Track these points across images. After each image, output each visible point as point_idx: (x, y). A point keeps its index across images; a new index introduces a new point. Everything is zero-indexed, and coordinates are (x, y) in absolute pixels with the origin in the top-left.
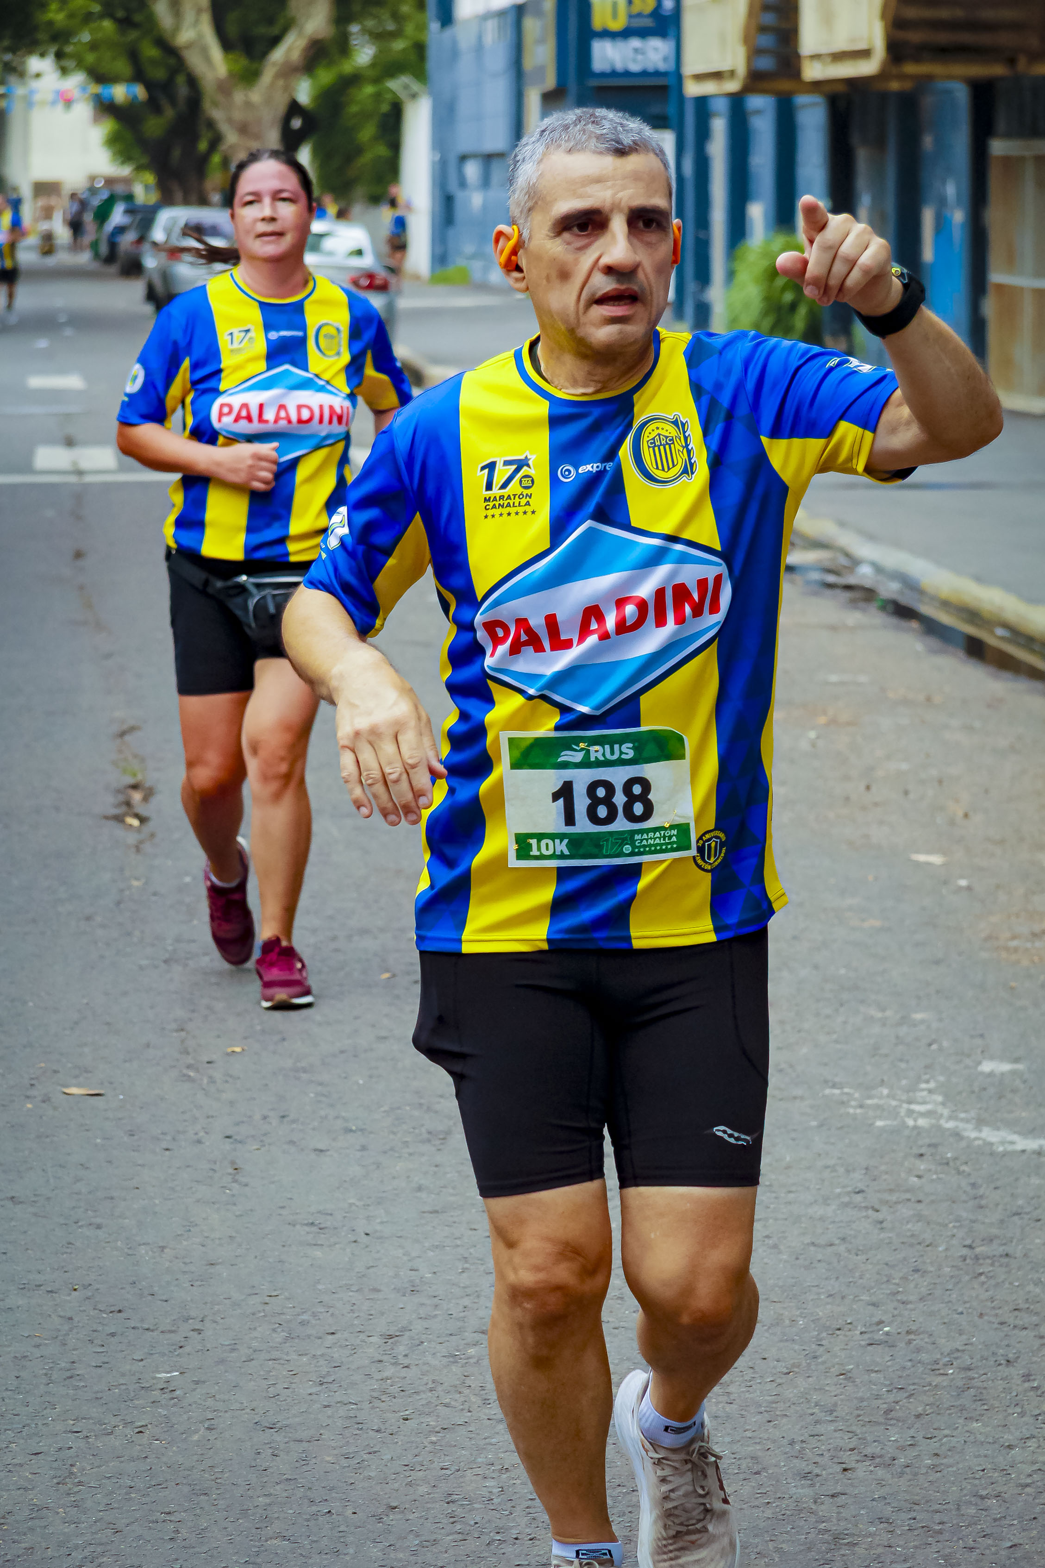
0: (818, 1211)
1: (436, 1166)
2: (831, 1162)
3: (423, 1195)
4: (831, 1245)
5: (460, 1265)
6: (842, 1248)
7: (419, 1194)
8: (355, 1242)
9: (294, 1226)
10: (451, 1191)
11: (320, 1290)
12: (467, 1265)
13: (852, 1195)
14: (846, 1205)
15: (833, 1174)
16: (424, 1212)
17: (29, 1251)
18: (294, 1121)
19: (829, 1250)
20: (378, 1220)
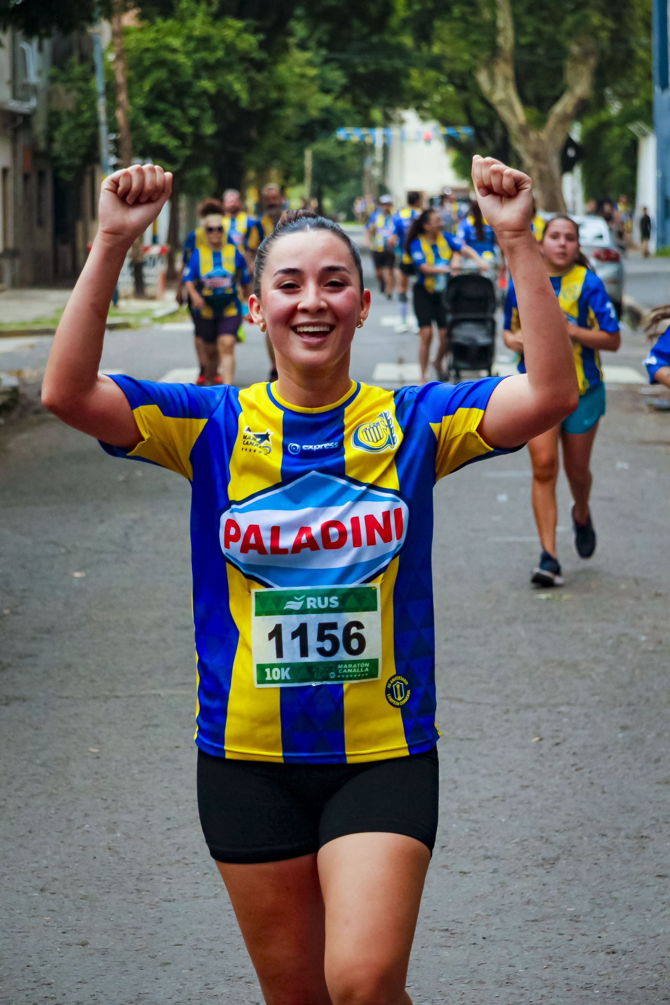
1: (544, 885)
3: (530, 907)
5: (546, 962)
7: (527, 907)
8: (474, 944)
9: (434, 931)
10: (551, 904)
11: (441, 982)
12: (550, 963)
16: (528, 921)
17: (241, 951)
18: (451, 850)
20: (494, 927)
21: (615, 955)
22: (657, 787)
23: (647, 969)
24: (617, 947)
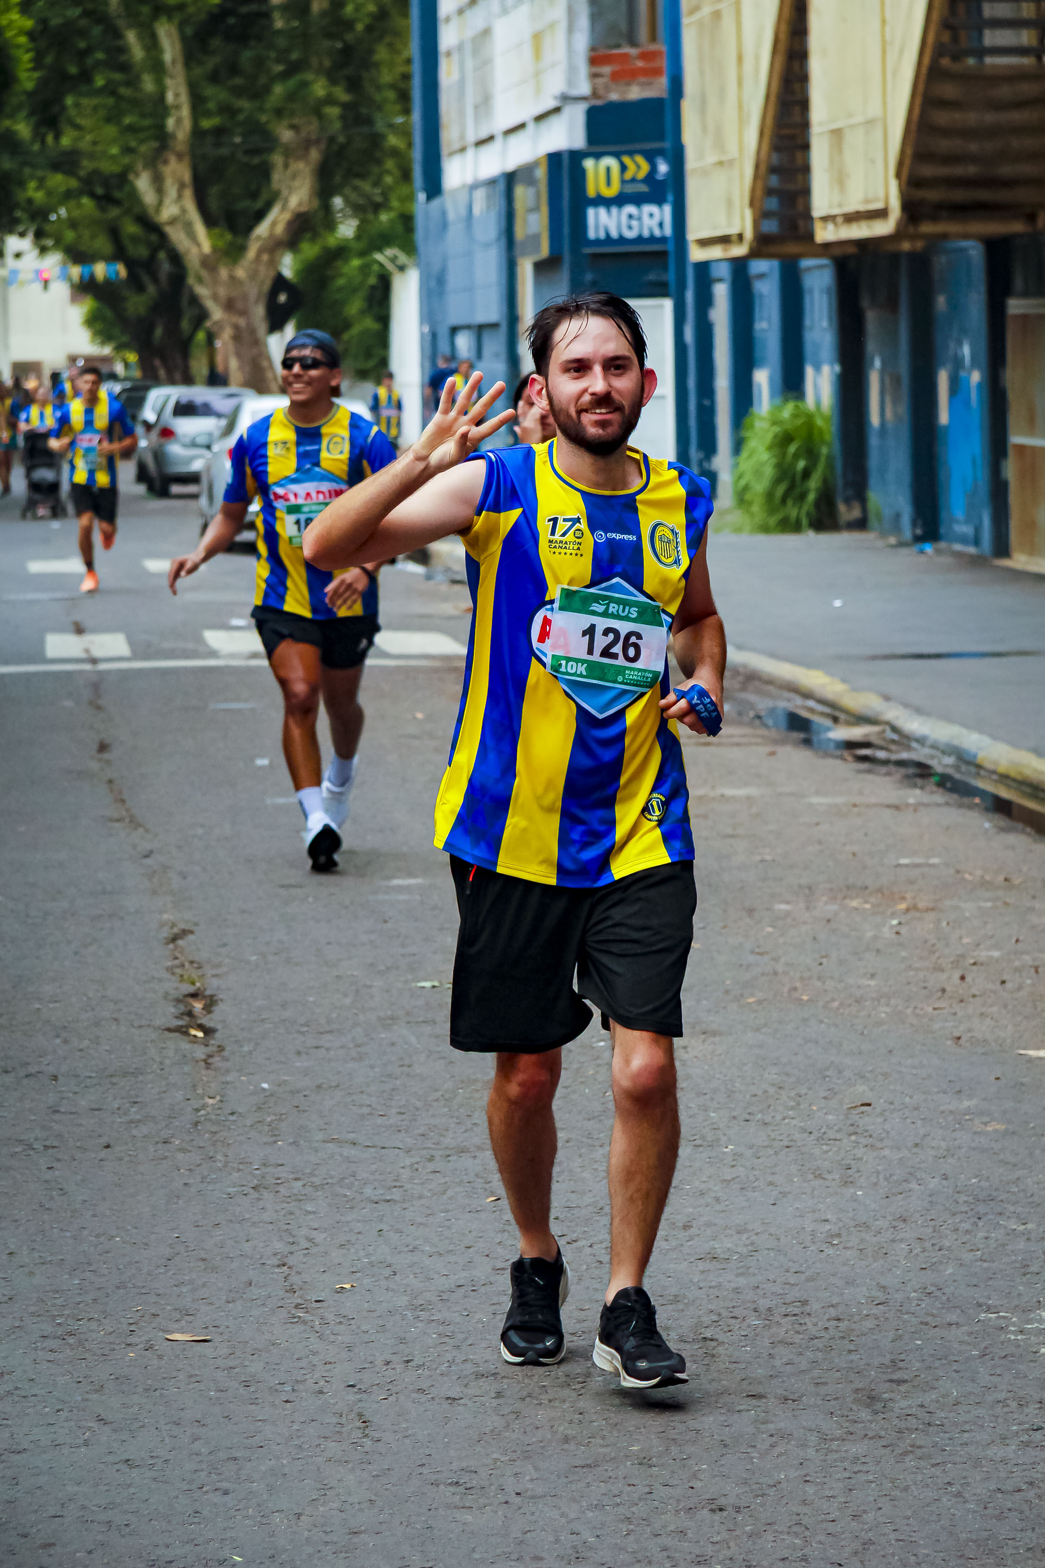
0: (997, 1452)
1: (581, 1414)
2: (1002, 1396)
3: (572, 1446)
4: (1019, 1491)
5: (624, 1527)
6: (1031, 1494)
7: (566, 1446)
8: (506, 1502)
9: (438, 1485)
10: (601, 1441)
11: (477, 1560)
12: (632, 1527)
13: (1031, 1432)
14: (1027, 1444)
15: (1006, 1409)
16: (576, 1467)
17: (153, 1522)
18: (419, 1367)
19: (1018, 1496)
20: (528, 1478)
21: (725, 1513)
22: (701, 1265)
23: (781, 1533)
24: (722, 1501)
